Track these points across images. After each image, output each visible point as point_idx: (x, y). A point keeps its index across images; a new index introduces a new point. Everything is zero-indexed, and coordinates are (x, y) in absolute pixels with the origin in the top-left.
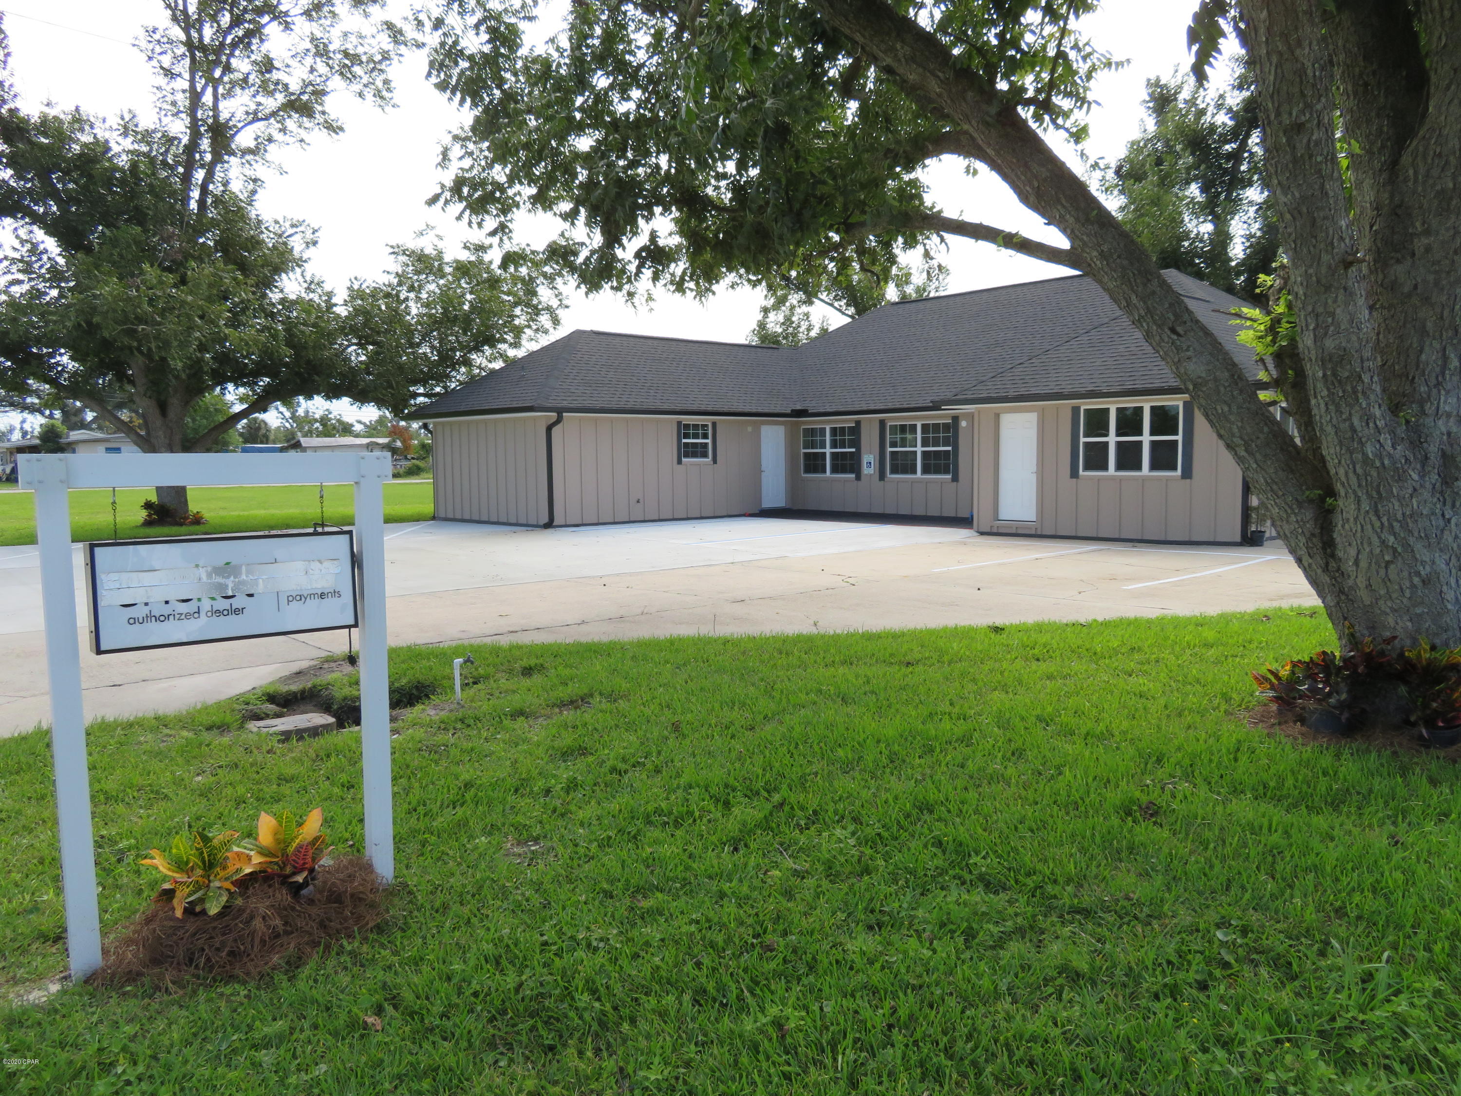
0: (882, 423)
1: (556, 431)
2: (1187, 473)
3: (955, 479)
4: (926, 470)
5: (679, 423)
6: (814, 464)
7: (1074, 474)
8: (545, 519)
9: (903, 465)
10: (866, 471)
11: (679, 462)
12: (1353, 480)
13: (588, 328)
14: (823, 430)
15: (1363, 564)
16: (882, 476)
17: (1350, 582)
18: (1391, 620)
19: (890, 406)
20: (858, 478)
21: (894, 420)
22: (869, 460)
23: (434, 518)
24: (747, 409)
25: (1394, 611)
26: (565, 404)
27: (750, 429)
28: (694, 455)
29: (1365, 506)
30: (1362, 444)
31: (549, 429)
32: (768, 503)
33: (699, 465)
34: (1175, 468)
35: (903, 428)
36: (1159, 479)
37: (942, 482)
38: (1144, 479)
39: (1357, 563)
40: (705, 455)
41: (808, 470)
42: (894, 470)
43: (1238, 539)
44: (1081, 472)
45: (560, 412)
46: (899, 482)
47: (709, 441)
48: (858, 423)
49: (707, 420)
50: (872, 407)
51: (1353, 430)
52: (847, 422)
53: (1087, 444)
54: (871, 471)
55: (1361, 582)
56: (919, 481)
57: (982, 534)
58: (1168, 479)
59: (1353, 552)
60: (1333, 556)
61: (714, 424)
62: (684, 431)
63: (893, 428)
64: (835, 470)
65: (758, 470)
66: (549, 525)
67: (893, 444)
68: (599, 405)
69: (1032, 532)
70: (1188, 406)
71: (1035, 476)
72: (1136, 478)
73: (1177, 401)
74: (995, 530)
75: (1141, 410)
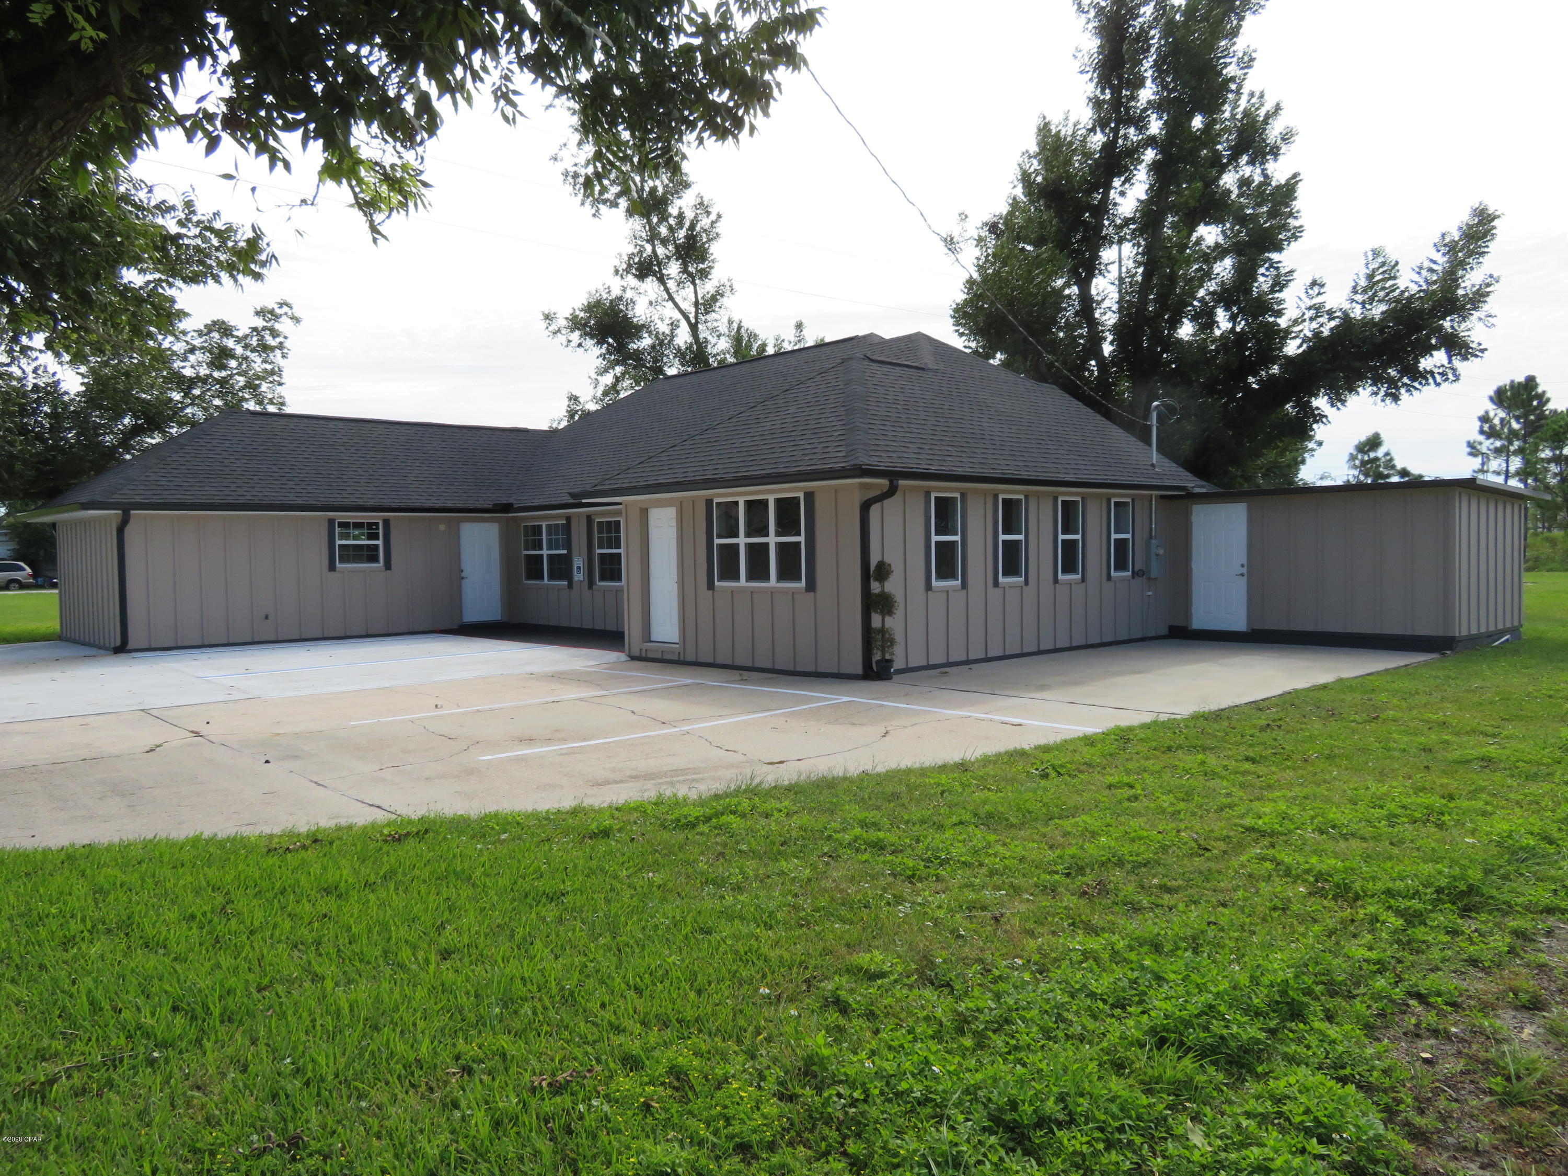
0: (589, 519)
2: (811, 584)
5: (331, 521)
6: (534, 568)
7: (710, 584)
9: (612, 568)
10: (578, 577)
11: (334, 568)
16: (591, 584)
20: (570, 586)
21: (600, 515)
24: (429, 504)
27: (443, 528)
28: (357, 559)
32: (471, 615)
33: (366, 571)
34: (799, 579)
35: (609, 526)
36: (785, 592)
38: (772, 592)
40: (374, 559)
41: (529, 577)
42: (602, 577)
43: (859, 670)
44: (717, 583)
45: (126, 509)
46: (606, 590)
47: (380, 542)
48: (568, 519)
49: (376, 517)
53: (719, 546)
54: (581, 577)
57: (633, 658)
58: (794, 591)
61: (386, 522)
64: (551, 577)
65: (455, 577)
66: (122, 648)
67: (600, 545)
69: (675, 657)
70: (809, 499)
71: (677, 587)
72: (766, 590)
73: (798, 492)
74: (644, 654)
75: (767, 504)
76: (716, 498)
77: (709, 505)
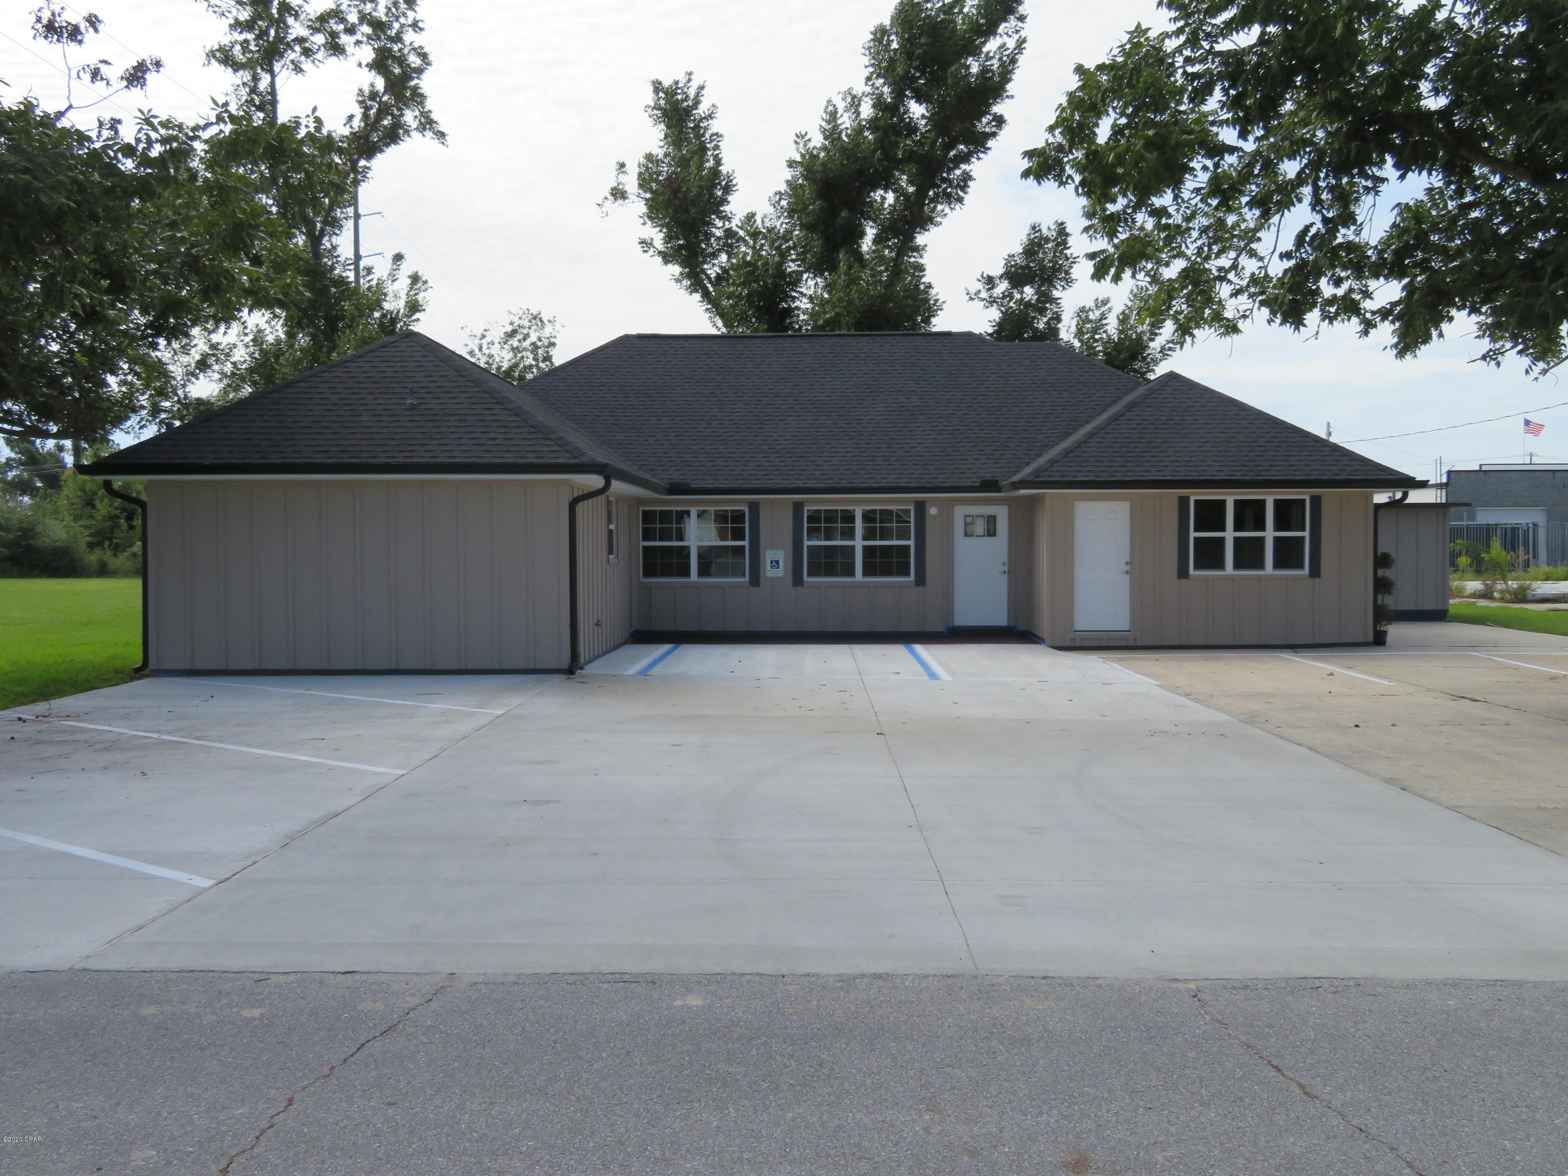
2: (1315, 572)
3: (921, 582)
4: (869, 570)
7: (1183, 573)
9: (831, 564)
10: (769, 572)
14: (683, 516)
16: (797, 580)
20: (755, 580)
21: (815, 503)
22: (775, 558)
34: (1300, 566)
35: (830, 516)
36: (1285, 578)
37: (898, 586)
38: (1269, 578)
43: (1370, 638)
48: (754, 506)
52: (735, 503)
53: (1196, 539)
54: (780, 572)
56: (860, 587)
57: (1060, 648)
58: (1296, 578)
63: (816, 514)
64: (707, 572)
69: (1127, 643)
70: (1316, 501)
71: (1127, 578)
72: (1259, 579)
73: (1304, 495)
74: (1078, 644)
75: (1261, 504)
76: (1196, 495)
77: (1183, 502)
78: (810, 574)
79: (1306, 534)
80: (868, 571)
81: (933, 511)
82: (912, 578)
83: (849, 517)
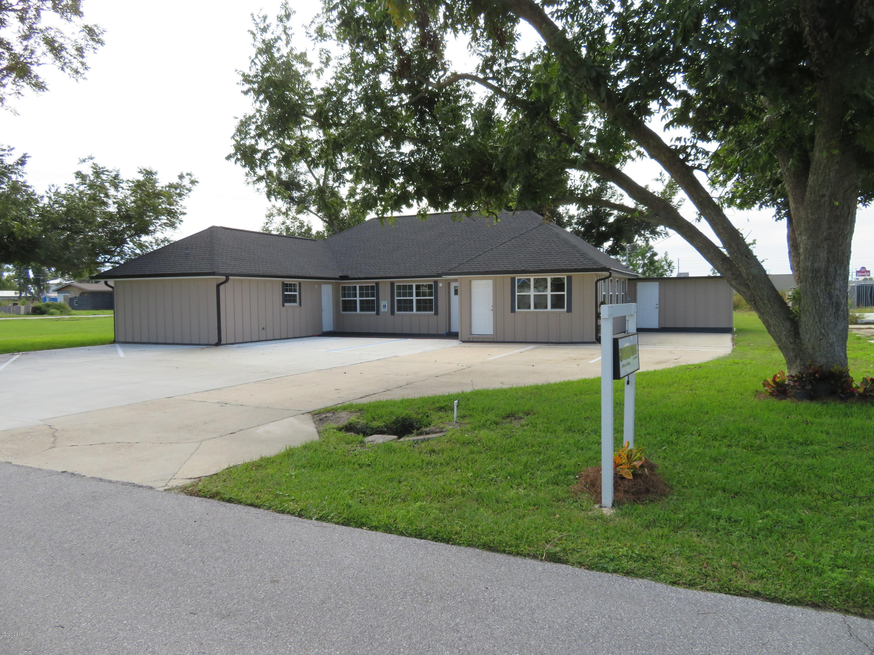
0: (392, 284)
1: (222, 287)
2: (569, 310)
3: (436, 313)
5: (283, 283)
6: (349, 306)
7: (513, 310)
8: (216, 341)
9: (405, 306)
10: (382, 310)
11: (283, 306)
12: (814, 311)
13: (219, 225)
14: (355, 288)
15: (812, 340)
16: (393, 313)
17: (805, 347)
18: (819, 360)
19: (399, 275)
20: (378, 313)
21: (400, 282)
22: (385, 304)
23: (114, 342)
25: (820, 356)
26: (228, 271)
27: (316, 286)
28: (290, 301)
29: (817, 320)
30: (819, 298)
31: (218, 286)
32: (325, 328)
33: (293, 307)
34: (563, 307)
35: (405, 287)
36: (556, 313)
37: (429, 315)
38: (549, 313)
39: (809, 340)
40: (294, 301)
41: (345, 309)
42: (399, 310)
43: (594, 340)
44: (516, 310)
45: (227, 276)
46: (403, 315)
47: (297, 293)
48: (377, 284)
49: (296, 281)
50: (388, 275)
51: (817, 294)
52: (371, 283)
53: (518, 295)
54: (386, 310)
55: (810, 346)
56: (415, 315)
57: (464, 342)
58: (560, 313)
59: (808, 336)
60: (798, 338)
61: (300, 284)
62: (286, 287)
63: (399, 287)
64: (362, 310)
65: (321, 310)
66: (219, 344)
67: (399, 295)
68: (245, 272)
69: (492, 340)
70: (569, 278)
71: (492, 312)
72: (545, 313)
73: (564, 276)
74: (471, 340)
75: (546, 280)
76: (518, 277)
77: (513, 279)
78: (398, 310)
79: (565, 293)
80: (418, 309)
81: (440, 285)
82: (433, 312)
83: (411, 287)
